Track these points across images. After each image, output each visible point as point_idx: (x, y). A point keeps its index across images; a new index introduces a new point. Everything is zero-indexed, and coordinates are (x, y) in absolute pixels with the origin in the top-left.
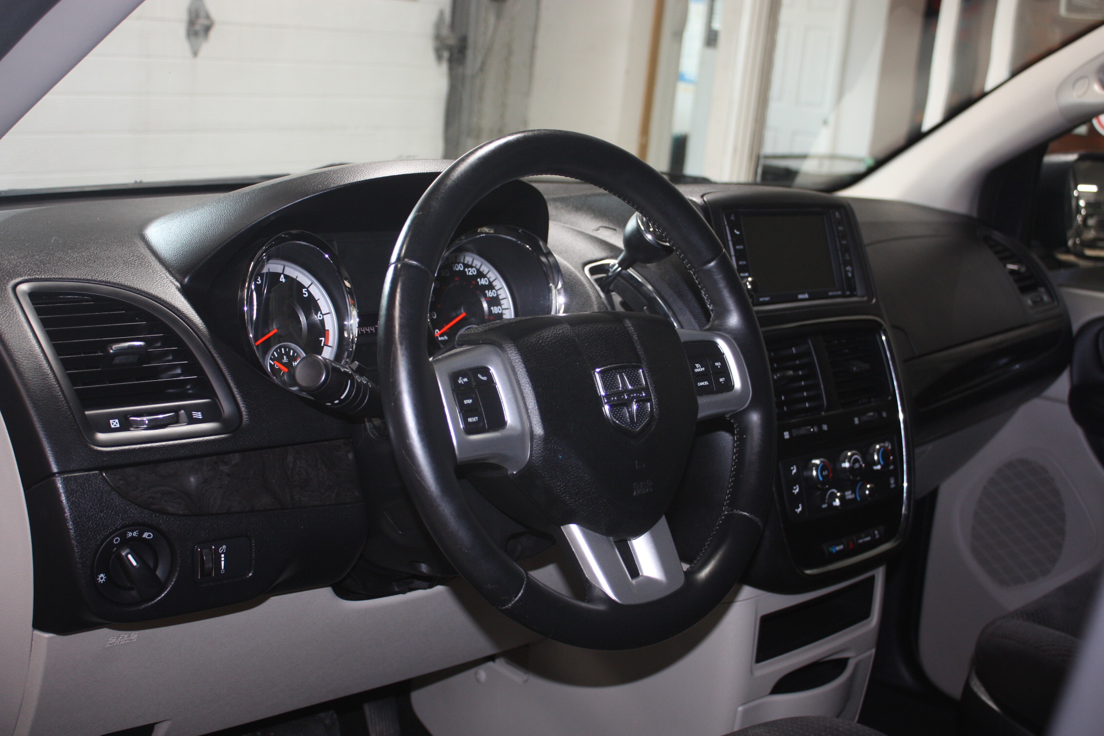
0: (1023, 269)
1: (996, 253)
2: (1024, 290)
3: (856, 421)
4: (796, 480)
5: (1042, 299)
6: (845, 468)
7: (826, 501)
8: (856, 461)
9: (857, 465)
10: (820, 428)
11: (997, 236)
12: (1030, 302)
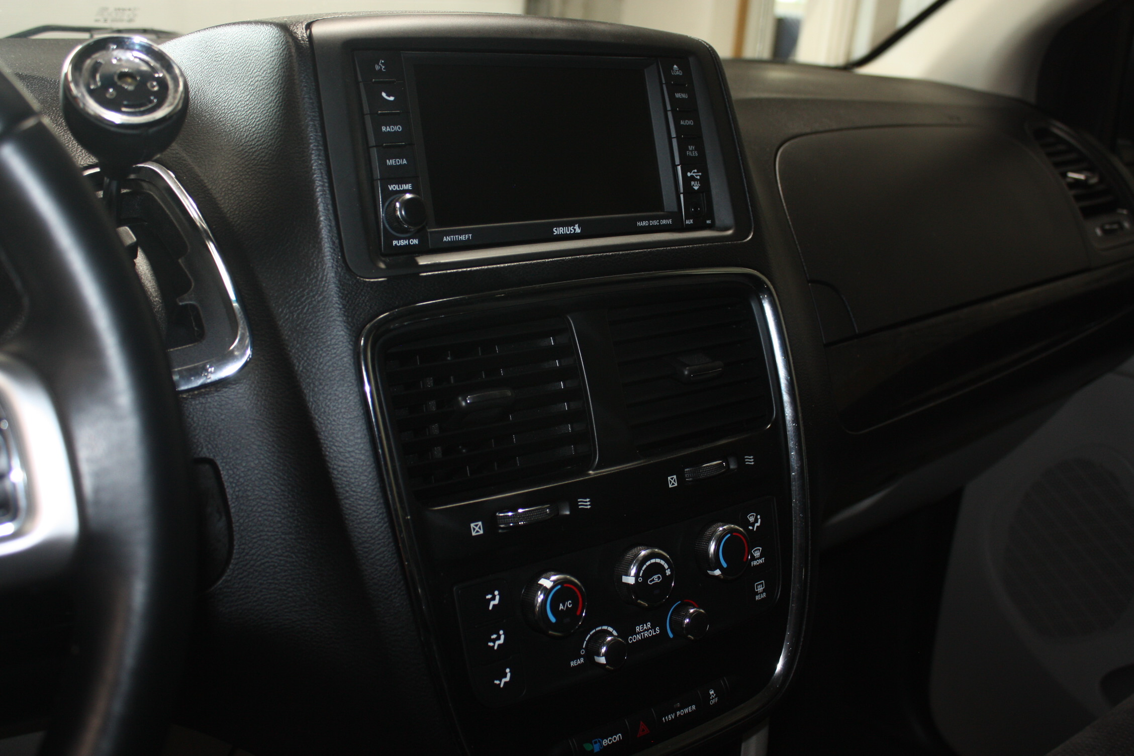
0: (1094, 180)
1: (1049, 155)
2: (1089, 213)
3: (673, 481)
4: (497, 619)
5: (1121, 227)
6: (628, 585)
7: (583, 652)
8: (657, 568)
9: (656, 579)
10: (574, 507)
11: (1059, 129)
12: (1099, 232)
